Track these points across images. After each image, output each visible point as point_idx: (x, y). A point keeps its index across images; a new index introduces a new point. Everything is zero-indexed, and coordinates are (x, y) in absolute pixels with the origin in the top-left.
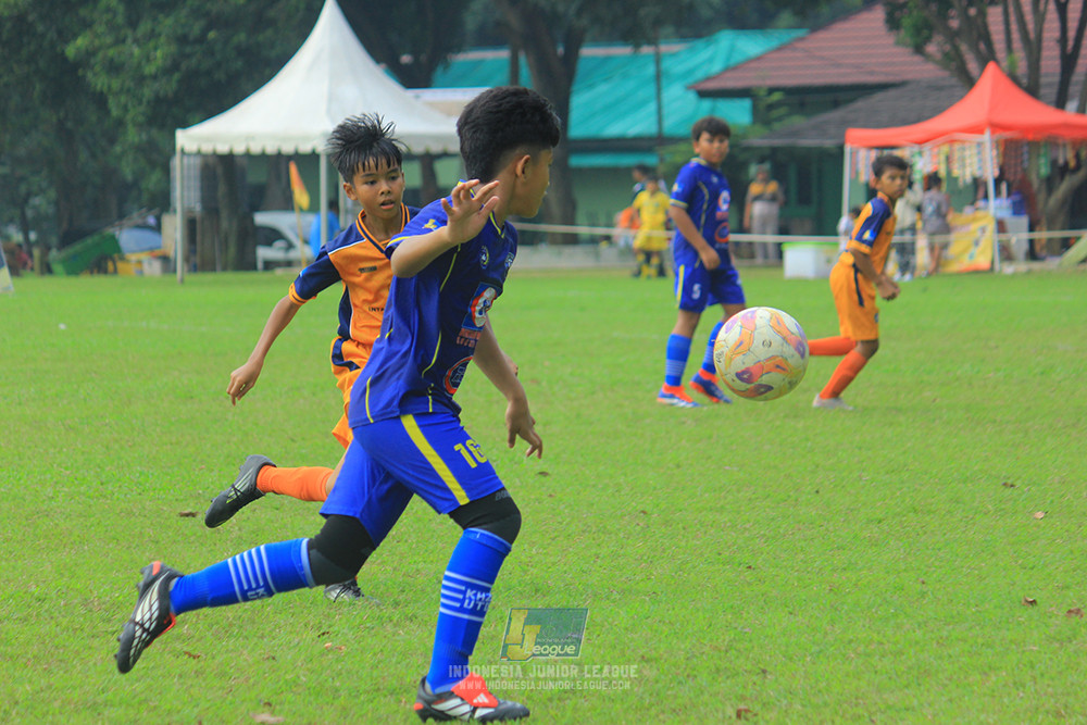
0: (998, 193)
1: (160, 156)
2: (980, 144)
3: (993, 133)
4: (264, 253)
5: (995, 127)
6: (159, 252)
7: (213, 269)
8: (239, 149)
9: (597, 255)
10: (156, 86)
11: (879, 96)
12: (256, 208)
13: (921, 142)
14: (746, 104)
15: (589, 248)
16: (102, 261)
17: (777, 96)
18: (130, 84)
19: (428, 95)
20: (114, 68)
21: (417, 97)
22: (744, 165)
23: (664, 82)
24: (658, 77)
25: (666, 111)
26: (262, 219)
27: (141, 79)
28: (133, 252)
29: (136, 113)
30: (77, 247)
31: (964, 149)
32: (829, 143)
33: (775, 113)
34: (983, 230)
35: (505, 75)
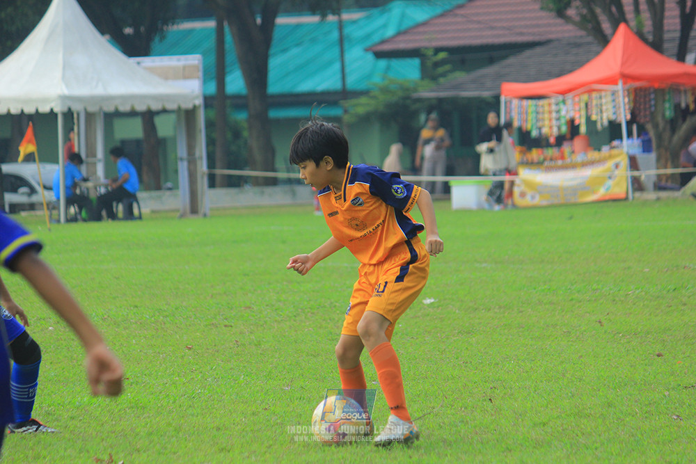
0: (630, 134)
2: (614, 93)
3: (624, 83)
4: (9, 198)
5: (626, 77)
9: (294, 194)
11: (528, 53)
12: (4, 159)
13: (563, 93)
14: (416, 62)
15: (287, 188)
17: (442, 55)
19: (147, 61)
21: (139, 63)
22: (415, 114)
23: (346, 46)
24: (341, 40)
25: (347, 70)
31: (601, 98)
32: (486, 94)
33: (440, 70)
34: (617, 166)
35: (211, 42)
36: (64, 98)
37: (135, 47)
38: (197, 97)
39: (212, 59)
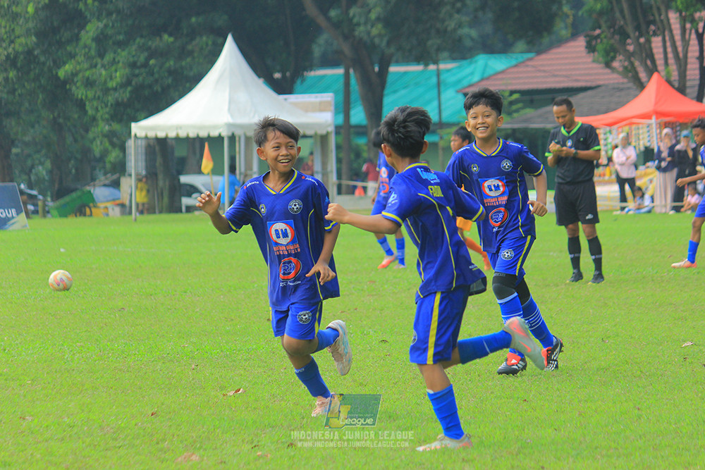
1: (119, 141)
2: (649, 126)
3: (657, 118)
4: (186, 201)
5: (659, 114)
6: (118, 202)
7: (154, 212)
8: (172, 134)
10: (117, 95)
11: (581, 95)
12: (180, 173)
13: (610, 125)
16: (82, 209)
17: (515, 96)
18: (99, 93)
19: (292, 98)
20: (89, 83)
21: (286, 99)
23: (442, 88)
24: (439, 84)
25: (443, 107)
26: (184, 179)
27: (106, 91)
28: (102, 202)
29: (104, 112)
30: (67, 199)
31: (638, 129)
33: (514, 107)
34: (651, 181)
35: (340, 84)
36: (229, 125)
37: (283, 87)
38: (329, 125)
39: (341, 97)
